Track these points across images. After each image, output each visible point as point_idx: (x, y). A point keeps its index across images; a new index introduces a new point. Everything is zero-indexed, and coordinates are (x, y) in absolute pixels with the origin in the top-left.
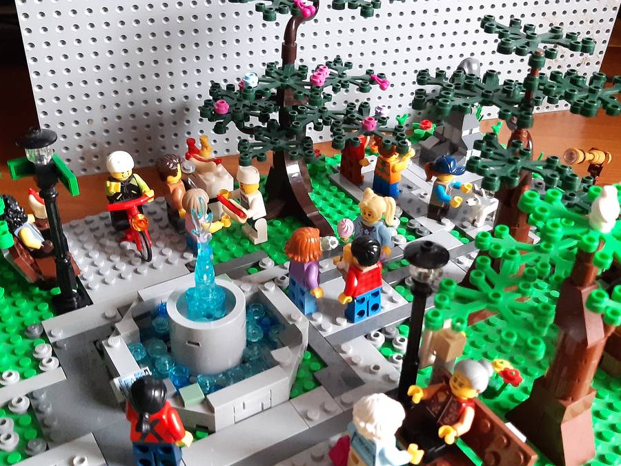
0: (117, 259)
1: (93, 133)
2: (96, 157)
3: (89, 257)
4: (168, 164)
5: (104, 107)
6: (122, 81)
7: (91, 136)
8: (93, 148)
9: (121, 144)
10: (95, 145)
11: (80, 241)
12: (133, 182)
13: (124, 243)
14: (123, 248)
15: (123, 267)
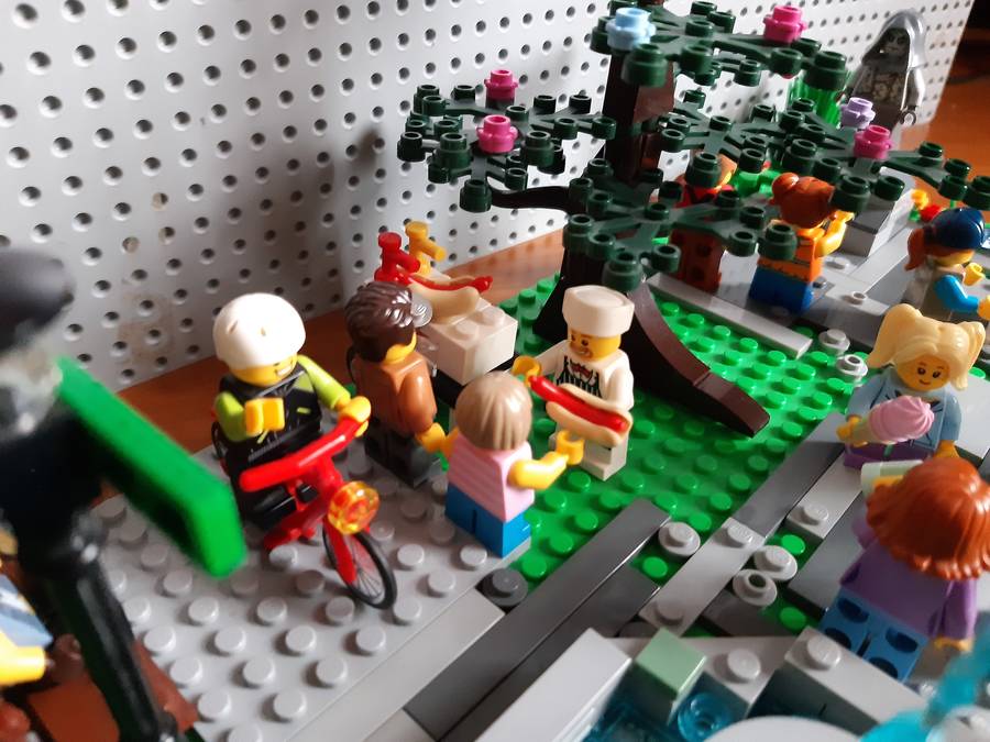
0: (279, 616)
1: (140, 274)
2: (155, 333)
3: (191, 622)
4: (388, 312)
5: (164, 198)
6: (203, 120)
7: (136, 283)
8: (145, 313)
9: (244, 281)
10: (148, 304)
11: (145, 569)
12: (303, 384)
13: (279, 552)
14: (280, 568)
15: (312, 642)
